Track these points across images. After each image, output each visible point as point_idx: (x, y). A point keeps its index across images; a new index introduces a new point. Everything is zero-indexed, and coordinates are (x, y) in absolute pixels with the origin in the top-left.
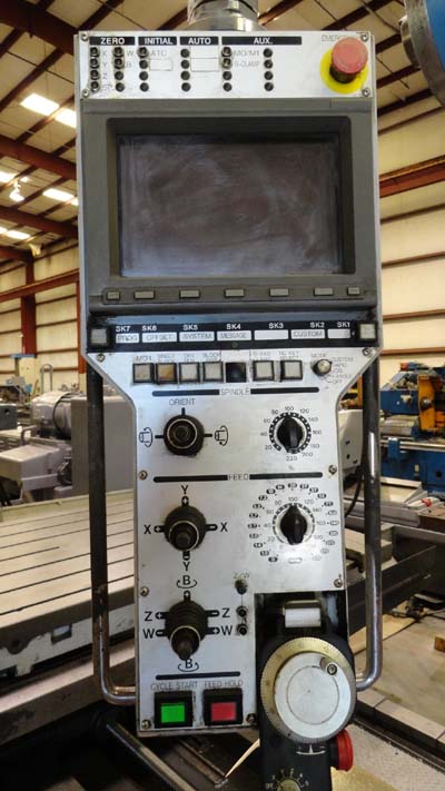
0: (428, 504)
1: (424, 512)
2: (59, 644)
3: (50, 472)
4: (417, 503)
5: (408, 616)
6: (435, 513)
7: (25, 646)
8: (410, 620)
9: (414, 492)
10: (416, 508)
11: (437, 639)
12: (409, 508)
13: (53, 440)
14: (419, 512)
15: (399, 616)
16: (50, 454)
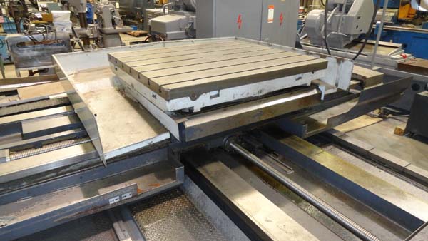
0: (405, 57)
1: (402, 61)
2: (213, 99)
3: (181, 29)
4: (398, 56)
5: (379, 117)
6: (408, 62)
7: (198, 97)
8: (381, 119)
9: (396, 50)
10: (397, 59)
11: (396, 128)
12: (392, 58)
13: (182, 11)
14: (398, 61)
15: (373, 116)
16: (181, 19)
